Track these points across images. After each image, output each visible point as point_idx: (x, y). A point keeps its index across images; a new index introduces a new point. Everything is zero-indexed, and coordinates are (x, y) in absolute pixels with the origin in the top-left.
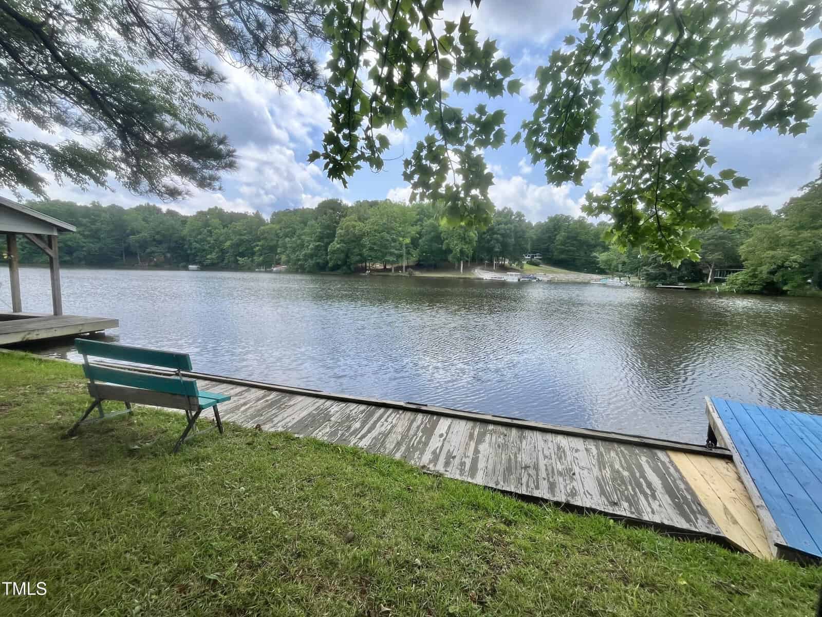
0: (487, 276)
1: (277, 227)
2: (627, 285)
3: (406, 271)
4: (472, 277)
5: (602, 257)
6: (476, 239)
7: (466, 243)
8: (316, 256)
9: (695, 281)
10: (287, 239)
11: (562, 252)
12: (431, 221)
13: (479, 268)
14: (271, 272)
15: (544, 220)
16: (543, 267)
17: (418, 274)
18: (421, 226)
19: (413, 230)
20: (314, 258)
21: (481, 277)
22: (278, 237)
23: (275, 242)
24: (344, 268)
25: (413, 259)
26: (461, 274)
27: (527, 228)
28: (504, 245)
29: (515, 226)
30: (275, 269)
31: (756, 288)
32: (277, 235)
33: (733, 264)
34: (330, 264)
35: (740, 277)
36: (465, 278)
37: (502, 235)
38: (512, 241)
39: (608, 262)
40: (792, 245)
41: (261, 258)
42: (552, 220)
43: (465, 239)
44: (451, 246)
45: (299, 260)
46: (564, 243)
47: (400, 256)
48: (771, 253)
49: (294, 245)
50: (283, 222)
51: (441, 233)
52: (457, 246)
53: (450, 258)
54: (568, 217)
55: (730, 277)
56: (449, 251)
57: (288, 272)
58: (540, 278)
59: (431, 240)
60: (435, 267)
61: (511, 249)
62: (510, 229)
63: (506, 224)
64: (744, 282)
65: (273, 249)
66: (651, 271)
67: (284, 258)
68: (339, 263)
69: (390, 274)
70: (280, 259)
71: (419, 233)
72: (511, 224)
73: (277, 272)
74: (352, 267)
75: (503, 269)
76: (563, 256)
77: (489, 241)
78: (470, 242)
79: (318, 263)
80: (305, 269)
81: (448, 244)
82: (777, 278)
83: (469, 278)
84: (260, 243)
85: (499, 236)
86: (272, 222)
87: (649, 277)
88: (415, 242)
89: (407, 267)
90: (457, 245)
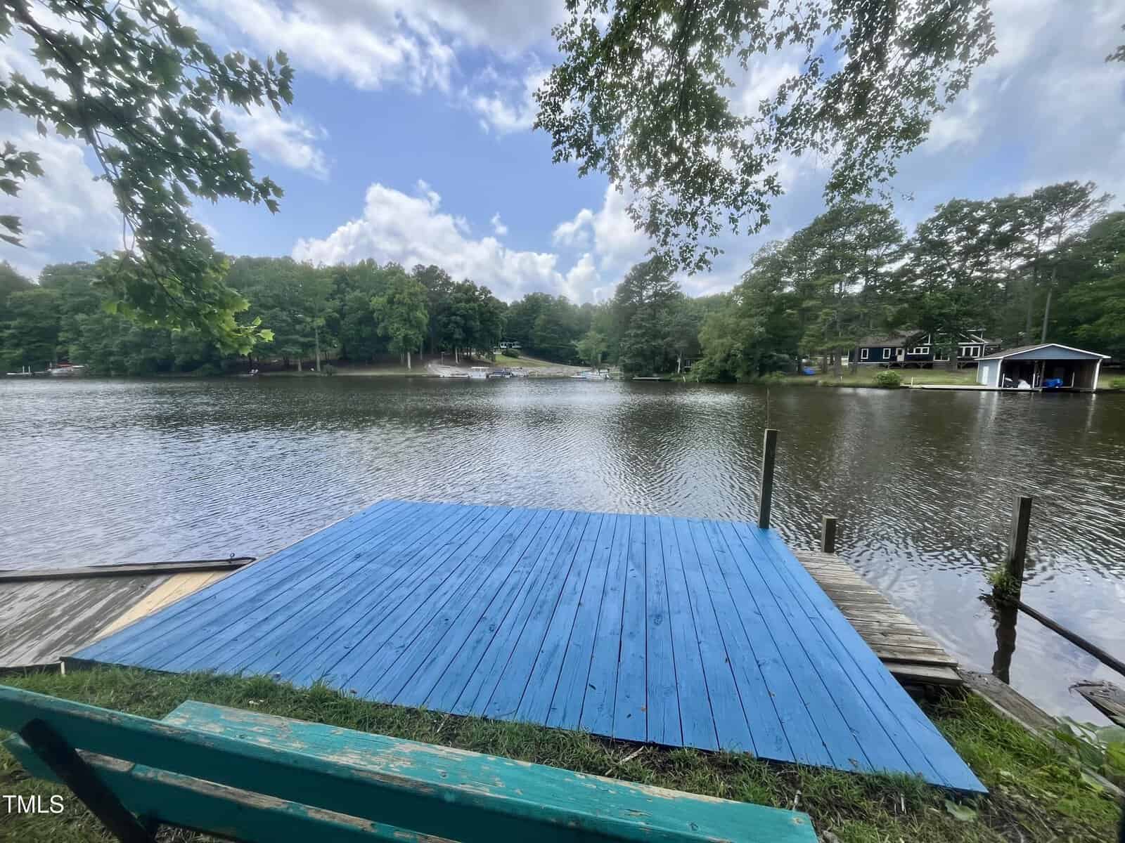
0: (445, 372)
1: (55, 293)
2: (606, 378)
3: (322, 368)
4: (424, 374)
5: (580, 345)
6: (426, 321)
7: (412, 326)
8: (148, 346)
9: (668, 371)
10: (80, 317)
11: (543, 340)
12: (357, 293)
13: (435, 362)
14: (48, 377)
15: (520, 299)
16: (523, 359)
17: (343, 373)
18: (342, 300)
19: (331, 306)
20: (143, 351)
21: (437, 373)
22: (58, 312)
23: (52, 322)
24: (207, 366)
25: (334, 351)
26: (409, 370)
27: (496, 308)
28: (468, 331)
29: (479, 305)
30: (55, 371)
31: (712, 377)
32: (56, 309)
33: (695, 352)
34: (178, 361)
35: (700, 366)
36: (414, 377)
37: (463, 316)
38: (477, 324)
39: (587, 352)
40: (735, 332)
41: (20, 351)
42: (529, 298)
43: (410, 322)
44: (390, 331)
45: (111, 354)
46: (544, 329)
47: (308, 346)
48: (721, 341)
49: (97, 327)
50: (68, 285)
51: (373, 312)
52: (399, 331)
53: (391, 347)
54: (547, 297)
55: (693, 367)
56: (387, 338)
57: (87, 376)
58: (515, 373)
59: (360, 322)
60: (371, 362)
61: (477, 335)
62: (473, 309)
63: (468, 301)
64: (704, 371)
65: (50, 335)
66: (628, 361)
67: (73, 350)
68: (196, 357)
69: (293, 374)
70: (67, 352)
71: (340, 311)
72: (474, 302)
73: (61, 377)
74: (222, 364)
75: (469, 362)
76: (544, 345)
77: (445, 325)
78: (418, 326)
79: (153, 360)
80: (125, 371)
81: (385, 328)
82: (728, 366)
83: (420, 376)
84: (13, 323)
85: (458, 318)
86: (45, 286)
87: (627, 369)
88: (332, 325)
89: (323, 363)
90: (398, 329)
